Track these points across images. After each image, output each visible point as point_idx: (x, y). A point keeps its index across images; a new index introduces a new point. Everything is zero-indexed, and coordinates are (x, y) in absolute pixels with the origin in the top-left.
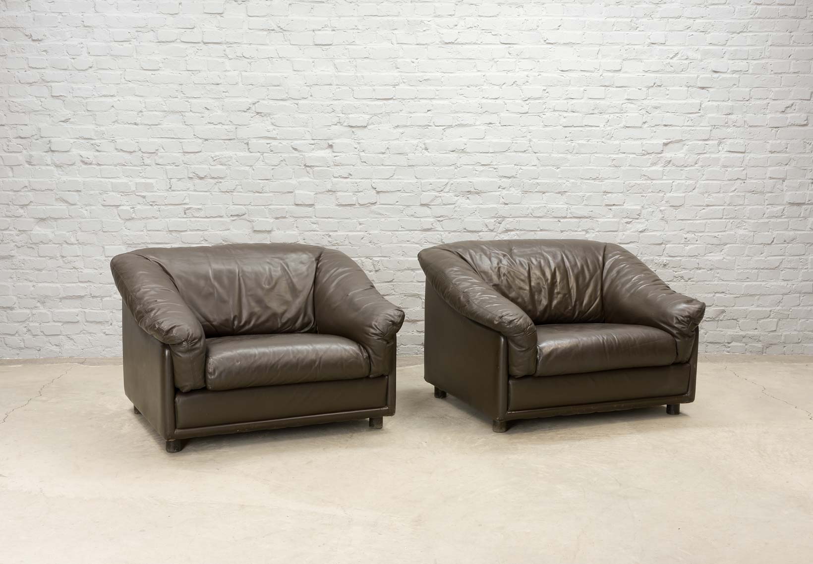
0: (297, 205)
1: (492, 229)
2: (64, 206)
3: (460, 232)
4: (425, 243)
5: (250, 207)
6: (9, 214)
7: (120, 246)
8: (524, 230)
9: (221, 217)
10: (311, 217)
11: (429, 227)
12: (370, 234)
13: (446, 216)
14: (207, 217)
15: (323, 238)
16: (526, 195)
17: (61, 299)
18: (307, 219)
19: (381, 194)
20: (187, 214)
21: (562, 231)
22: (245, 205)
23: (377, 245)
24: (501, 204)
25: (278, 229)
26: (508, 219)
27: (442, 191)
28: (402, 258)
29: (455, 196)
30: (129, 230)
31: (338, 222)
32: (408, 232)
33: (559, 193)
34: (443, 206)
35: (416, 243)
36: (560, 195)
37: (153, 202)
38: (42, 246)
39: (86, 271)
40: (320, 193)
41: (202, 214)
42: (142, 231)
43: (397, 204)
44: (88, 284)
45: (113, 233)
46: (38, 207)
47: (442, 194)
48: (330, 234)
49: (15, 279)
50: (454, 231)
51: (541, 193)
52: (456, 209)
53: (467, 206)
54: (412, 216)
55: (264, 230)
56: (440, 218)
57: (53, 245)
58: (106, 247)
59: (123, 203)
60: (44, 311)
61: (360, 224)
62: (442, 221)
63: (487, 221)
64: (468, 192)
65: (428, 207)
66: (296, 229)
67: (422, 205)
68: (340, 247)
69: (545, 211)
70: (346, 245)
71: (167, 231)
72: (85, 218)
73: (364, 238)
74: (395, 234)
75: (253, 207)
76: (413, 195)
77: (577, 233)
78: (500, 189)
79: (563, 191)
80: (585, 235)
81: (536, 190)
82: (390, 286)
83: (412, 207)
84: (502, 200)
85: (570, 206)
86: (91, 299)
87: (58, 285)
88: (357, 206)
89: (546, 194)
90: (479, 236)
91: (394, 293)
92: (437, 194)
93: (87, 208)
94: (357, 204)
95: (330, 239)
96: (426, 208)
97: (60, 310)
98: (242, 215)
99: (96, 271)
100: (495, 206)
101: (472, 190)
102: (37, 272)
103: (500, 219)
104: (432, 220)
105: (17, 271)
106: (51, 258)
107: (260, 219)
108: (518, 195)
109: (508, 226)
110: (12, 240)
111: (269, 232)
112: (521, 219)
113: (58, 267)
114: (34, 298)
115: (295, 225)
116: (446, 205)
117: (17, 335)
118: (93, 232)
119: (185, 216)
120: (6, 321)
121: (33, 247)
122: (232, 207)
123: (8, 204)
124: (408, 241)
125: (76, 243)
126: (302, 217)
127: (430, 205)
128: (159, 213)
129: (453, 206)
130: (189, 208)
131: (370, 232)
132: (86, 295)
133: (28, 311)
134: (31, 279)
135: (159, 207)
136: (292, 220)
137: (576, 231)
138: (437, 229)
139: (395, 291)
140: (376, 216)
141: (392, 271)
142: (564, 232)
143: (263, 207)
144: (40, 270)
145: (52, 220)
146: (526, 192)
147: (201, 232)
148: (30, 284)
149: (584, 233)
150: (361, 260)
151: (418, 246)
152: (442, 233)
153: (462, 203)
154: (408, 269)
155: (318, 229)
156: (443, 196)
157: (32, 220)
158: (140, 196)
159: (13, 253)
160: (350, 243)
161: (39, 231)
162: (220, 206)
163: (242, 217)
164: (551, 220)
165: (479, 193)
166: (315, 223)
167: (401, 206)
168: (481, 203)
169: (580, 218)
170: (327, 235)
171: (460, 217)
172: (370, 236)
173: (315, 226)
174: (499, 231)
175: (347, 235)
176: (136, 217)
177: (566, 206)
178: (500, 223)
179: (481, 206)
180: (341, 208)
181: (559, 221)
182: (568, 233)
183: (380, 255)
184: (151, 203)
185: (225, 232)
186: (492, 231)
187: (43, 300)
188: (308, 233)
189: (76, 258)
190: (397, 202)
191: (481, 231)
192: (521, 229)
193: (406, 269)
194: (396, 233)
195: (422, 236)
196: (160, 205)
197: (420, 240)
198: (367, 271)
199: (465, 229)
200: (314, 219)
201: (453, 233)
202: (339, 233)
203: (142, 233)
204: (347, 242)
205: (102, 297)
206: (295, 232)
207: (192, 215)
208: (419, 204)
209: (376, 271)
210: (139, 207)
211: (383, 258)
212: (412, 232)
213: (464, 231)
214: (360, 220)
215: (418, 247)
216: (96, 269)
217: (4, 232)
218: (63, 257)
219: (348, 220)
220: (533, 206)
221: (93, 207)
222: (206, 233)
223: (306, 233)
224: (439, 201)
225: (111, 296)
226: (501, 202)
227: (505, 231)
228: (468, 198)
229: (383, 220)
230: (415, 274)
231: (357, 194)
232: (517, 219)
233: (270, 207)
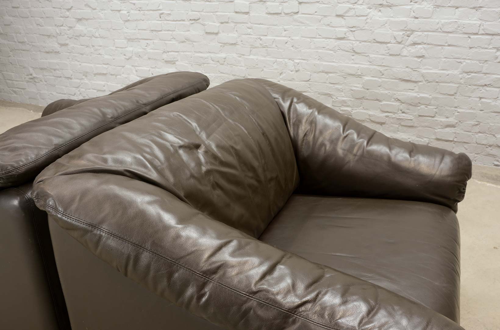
0: (236, 12)
1: (400, 41)
2: (89, 10)
3: (369, 42)
4: (338, 50)
5: (203, 13)
6: (62, 15)
7: (123, 40)
8: (432, 44)
9: (184, 20)
10: (247, 23)
11: (342, 36)
12: (292, 40)
13: (358, 27)
14: (174, 21)
15: (255, 41)
16: (438, 10)
17: (95, 74)
18: (243, 25)
19: (302, 5)
20: (162, 18)
21: (471, 48)
22: (199, 12)
23: (298, 49)
24: (412, 17)
25: (223, 32)
26: (416, 33)
27: (356, 3)
28: (318, 62)
29: (368, 8)
30: (127, 28)
31: (268, 28)
32: (324, 40)
33: (474, 8)
34: (356, 18)
35: (331, 50)
36: (474, 10)
37: (140, 8)
38: (81, 38)
39: (106, 57)
40: (254, 3)
41: (171, 18)
42: (135, 30)
43: (316, 14)
44: (108, 66)
45: (118, 31)
46: (76, 11)
47: (356, 6)
48: (262, 37)
49: (70, 59)
50: (365, 41)
51: (455, 8)
52: (368, 21)
53: (378, 18)
54: (328, 25)
55: (212, 32)
56: (352, 29)
57: (87, 38)
58: (116, 40)
59: (122, 9)
60: (87, 81)
61: (285, 31)
62: (354, 31)
63: (396, 33)
64: (380, 5)
65: (343, 18)
66: (236, 33)
67: (338, 16)
68: (269, 49)
69: (456, 27)
70: (273, 48)
71: (150, 31)
72: (102, 19)
73: (288, 43)
74: (314, 41)
75: (204, 14)
76: (330, 6)
77: (486, 50)
78: (412, 3)
79: (479, 6)
80: (496, 53)
81: (449, 5)
82: (306, 84)
83: (330, 17)
84: (413, 14)
85: (483, 22)
86: (110, 76)
87: (92, 65)
88: (283, 15)
89: (460, 9)
90: (387, 47)
91: (310, 91)
92: (351, 6)
93: (103, 12)
94: (283, 13)
95: (261, 42)
96: (340, 19)
97: (95, 82)
98: (197, 20)
99: (111, 57)
100: (405, 19)
101: (385, 3)
102: (81, 56)
103: (408, 32)
104: (345, 30)
105: (71, 54)
106: (87, 47)
107: (210, 23)
108: (429, 9)
109: (416, 39)
110: (65, 33)
111: (217, 34)
112: (430, 33)
113: (91, 53)
114: (81, 73)
115: (235, 29)
116: (359, 16)
117: (75, 96)
118: (107, 29)
119: (160, 19)
120: (69, 86)
121: (77, 38)
122: (190, 13)
123: (60, 8)
124: (324, 48)
125: (99, 36)
126: (240, 23)
127: (344, 16)
128: (144, 16)
129: (365, 18)
130: (162, 14)
131: (293, 38)
132: (107, 73)
133: (79, 81)
134: (79, 60)
135: (144, 12)
136: (232, 25)
137: (486, 48)
138: (349, 38)
139: (311, 89)
140: (298, 24)
141: (309, 72)
142: (473, 49)
143: (212, 14)
144: (82, 54)
145: (85, 20)
146: (438, 6)
147: (171, 32)
148: (78, 63)
149: (495, 51)
150: (285, 61)
151: (332, 52)
152: (354, 42)
153: (373, 15)
154: (323, 72)
155: (251, 33)
156: (357, 8)
157: (74, 20)
158: (132, 3)
159: (67, 42)
160: (276, 46)
161: (79, 27)
162: (183, 12)
163: (198, 21)
164: (461, 36)
165: (391, 6)
166: (250, 28)
167: (319, 17)
168: (392, 15)
169: (493, 35)
170: (259, 38)
171: (371, 29)
172: (293, 41)
173: (249, 30)
174: (407, 44)
175: (275, 39)
176: (130, 19)
177: (479, 22)
178: (409, 36)
179: (392, 19)
180: (269, 16)
181: (469, 37)
182: (476, 50)
183: (300, 58)
184: (139, 9)
185: (187, 32)
186: (400, 43)
187: (86, 74)
188: (244, 36)
189: (100, 47)
190: (316, 12)
191: (389, 43)
192: (428, 43)
193: (320, 72)
194: (314, 39)
195: (336, 44)
196: (145, 11)
197: (334, 48)
198: (289, 71)
199: (374, 40)
200: (249, 25)
201: (363, 43)
202: (269, 37)
203: (135, 31)
204: (274, 45)
205: (116, 76)
206: (235, 35)
207: (165, 18)
208: (335, 15)
209: (297, 71)
210: (132, 12)
211: (302, 61)
212: (328, 40)
213: (374, 42)
214: (285, 27)
215: (332, 54)
216: (111, 56)
217: (61, 28)
218: (93, 46)
219: (276, 27)
220: (443, 21)
221: (106, 11)
222: (174, 33)
223: (243, 36)
224: (351, 13)
225: (120, 75)
226: (411, 16)
227: (413, 44)
228: (380, 10)
229: (304, 27)
230: (328, 76)
231: (283, 4)
232: (426, 33)
233: (217, 13)
